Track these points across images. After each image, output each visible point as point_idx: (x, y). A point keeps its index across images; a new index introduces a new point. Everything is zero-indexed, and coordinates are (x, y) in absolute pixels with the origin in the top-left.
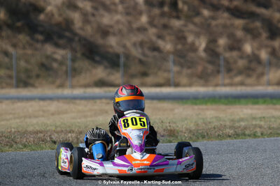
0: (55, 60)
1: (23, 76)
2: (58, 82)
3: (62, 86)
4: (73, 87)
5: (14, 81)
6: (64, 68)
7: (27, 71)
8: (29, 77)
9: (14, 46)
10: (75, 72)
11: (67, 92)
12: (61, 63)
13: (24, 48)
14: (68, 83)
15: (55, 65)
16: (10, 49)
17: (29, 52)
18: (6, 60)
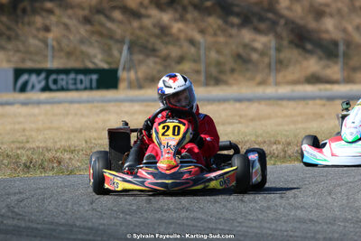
0: (255, 50)
1: (214, 71)
2: (259, 77)
3: (263, 83)
4: (277, 84)
5: (202, 78)
6: (266, 60)
7: (219, 64)
8: (221, 72)
9: (202, 32)
10: (281, 64)
11: (270, 91)
12: (263, 54)
13: (215, 35)
14: (271, 79)
15: (255, 56)
16: (198, 37)
17: (221, 39)
18: (193, 50)
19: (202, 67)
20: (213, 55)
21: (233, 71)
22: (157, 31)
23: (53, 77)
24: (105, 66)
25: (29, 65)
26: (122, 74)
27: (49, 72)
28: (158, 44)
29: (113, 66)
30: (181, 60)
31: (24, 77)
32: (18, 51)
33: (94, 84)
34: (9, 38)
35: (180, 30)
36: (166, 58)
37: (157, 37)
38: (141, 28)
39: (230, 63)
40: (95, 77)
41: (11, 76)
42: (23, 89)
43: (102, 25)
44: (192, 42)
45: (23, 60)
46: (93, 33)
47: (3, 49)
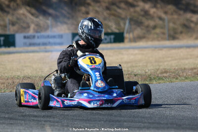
19: (166, 31)
20: (171, 25)
21: (181, 33)
22: (142, 13)
24: (117, 31)
26: (126, 35)
28: (144, 20)
29: (121, 31)
30: (155, 27)
32: (73, 24)
33: (112, 40)
34: (69, 18)
35: (154, 12)
36: (148, 27)
37: (143, 16)
38: (135, 12)
39: (180, 29)
40: (112, 37)
41: (70, 36)
43: (115, 11)
44: (160, 18)
45: (75, 28)
46: (111, 15)
47: (66, 23)
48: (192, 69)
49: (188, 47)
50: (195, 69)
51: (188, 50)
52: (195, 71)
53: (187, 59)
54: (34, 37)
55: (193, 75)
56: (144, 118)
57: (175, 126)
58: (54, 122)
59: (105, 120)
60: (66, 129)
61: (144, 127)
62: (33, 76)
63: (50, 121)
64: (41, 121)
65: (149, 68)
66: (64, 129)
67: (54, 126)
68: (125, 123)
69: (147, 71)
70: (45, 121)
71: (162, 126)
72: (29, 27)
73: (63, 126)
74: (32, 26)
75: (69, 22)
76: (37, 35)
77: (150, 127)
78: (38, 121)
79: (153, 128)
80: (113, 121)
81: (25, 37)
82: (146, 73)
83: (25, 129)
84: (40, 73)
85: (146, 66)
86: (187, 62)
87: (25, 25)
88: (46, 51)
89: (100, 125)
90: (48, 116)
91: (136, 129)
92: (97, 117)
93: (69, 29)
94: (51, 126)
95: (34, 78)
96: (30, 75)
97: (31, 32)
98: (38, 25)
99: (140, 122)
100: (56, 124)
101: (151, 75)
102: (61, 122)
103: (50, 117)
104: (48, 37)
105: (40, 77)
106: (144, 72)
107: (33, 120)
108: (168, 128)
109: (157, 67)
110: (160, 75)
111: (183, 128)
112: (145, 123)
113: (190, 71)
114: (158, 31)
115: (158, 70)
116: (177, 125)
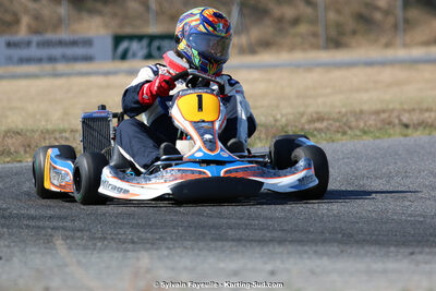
19: (320, 29)
20: (332, 16)
21: (354, 33)
23: (156, 44)
25: (128, 30)
27: (152, 38)
30: (296, 21)
31: (124, 45)
32: (115, 15)
36: (280, 20)
39: (351, 24)
41: (109, 43)
42: (124, 57)
45: (121, 26)
47: (100, 13)
48: (377, 113)
49: (370, 64)
50: (384, 111)
51: (369, 70)
52: (383, 116)
53: (367, 90)
54: (29, 44)
55: (379, 125)
56: (271, 219)
57: (340, 236)
58: (73, 230)
59: (186, 224)
60: (99, 244)
61: (272, 240)
62: (27, 130)
63: (64, 228)
64: (44, 228)
65: (284, 112)
66: (95, 245)
67: (73, 238)
68: (230, 232)
69: (279, 117)
70: (52, 229)
71: (311, 237)
72: (17, 21)
73: (95, 239)
74: (25, 20)
75: (107, 9)
76: (35, 39)
77: (285, 240)
78: (39, 227)
79: (291, 242)
80: (203, 227)
81: (9, 45)
82: (276, 121)
83: (9, 246)
84: (43, 123)
85: (277, 106)
86: (365, 96)
87: (8, 18)
88: (56, 75)
89: (174, 237)
90: (60, 218)
91: (254, 244)
92: (168, 217)
93: (106, 26)
94: (65, 238)
95: (28, 134)
96: (21, 126)
97: (22, 33)
98: (37, 17)
99: (263, 229)
100: (79, 234)
101: (286, 125)
102: (89, 230)
103: (65, 218)
104: (61, 43)
105: (42, 132)
106: (271, 119)
107: (28, 226)
108: (324, 241)
109: (302, 109)
110: (307, 127)
111: (357, 242)
112: (275, 230)
113: (373, 117)
114: (303, 28)
115: (302, 115)
116: (343, 235)
